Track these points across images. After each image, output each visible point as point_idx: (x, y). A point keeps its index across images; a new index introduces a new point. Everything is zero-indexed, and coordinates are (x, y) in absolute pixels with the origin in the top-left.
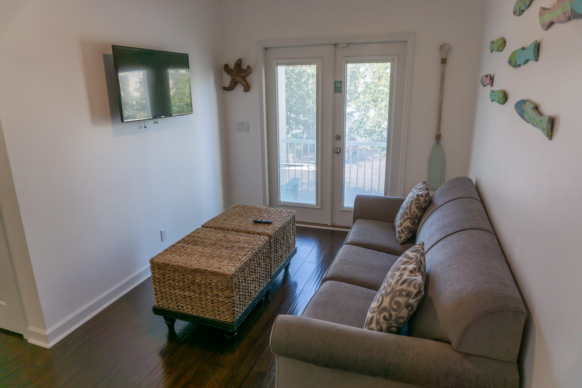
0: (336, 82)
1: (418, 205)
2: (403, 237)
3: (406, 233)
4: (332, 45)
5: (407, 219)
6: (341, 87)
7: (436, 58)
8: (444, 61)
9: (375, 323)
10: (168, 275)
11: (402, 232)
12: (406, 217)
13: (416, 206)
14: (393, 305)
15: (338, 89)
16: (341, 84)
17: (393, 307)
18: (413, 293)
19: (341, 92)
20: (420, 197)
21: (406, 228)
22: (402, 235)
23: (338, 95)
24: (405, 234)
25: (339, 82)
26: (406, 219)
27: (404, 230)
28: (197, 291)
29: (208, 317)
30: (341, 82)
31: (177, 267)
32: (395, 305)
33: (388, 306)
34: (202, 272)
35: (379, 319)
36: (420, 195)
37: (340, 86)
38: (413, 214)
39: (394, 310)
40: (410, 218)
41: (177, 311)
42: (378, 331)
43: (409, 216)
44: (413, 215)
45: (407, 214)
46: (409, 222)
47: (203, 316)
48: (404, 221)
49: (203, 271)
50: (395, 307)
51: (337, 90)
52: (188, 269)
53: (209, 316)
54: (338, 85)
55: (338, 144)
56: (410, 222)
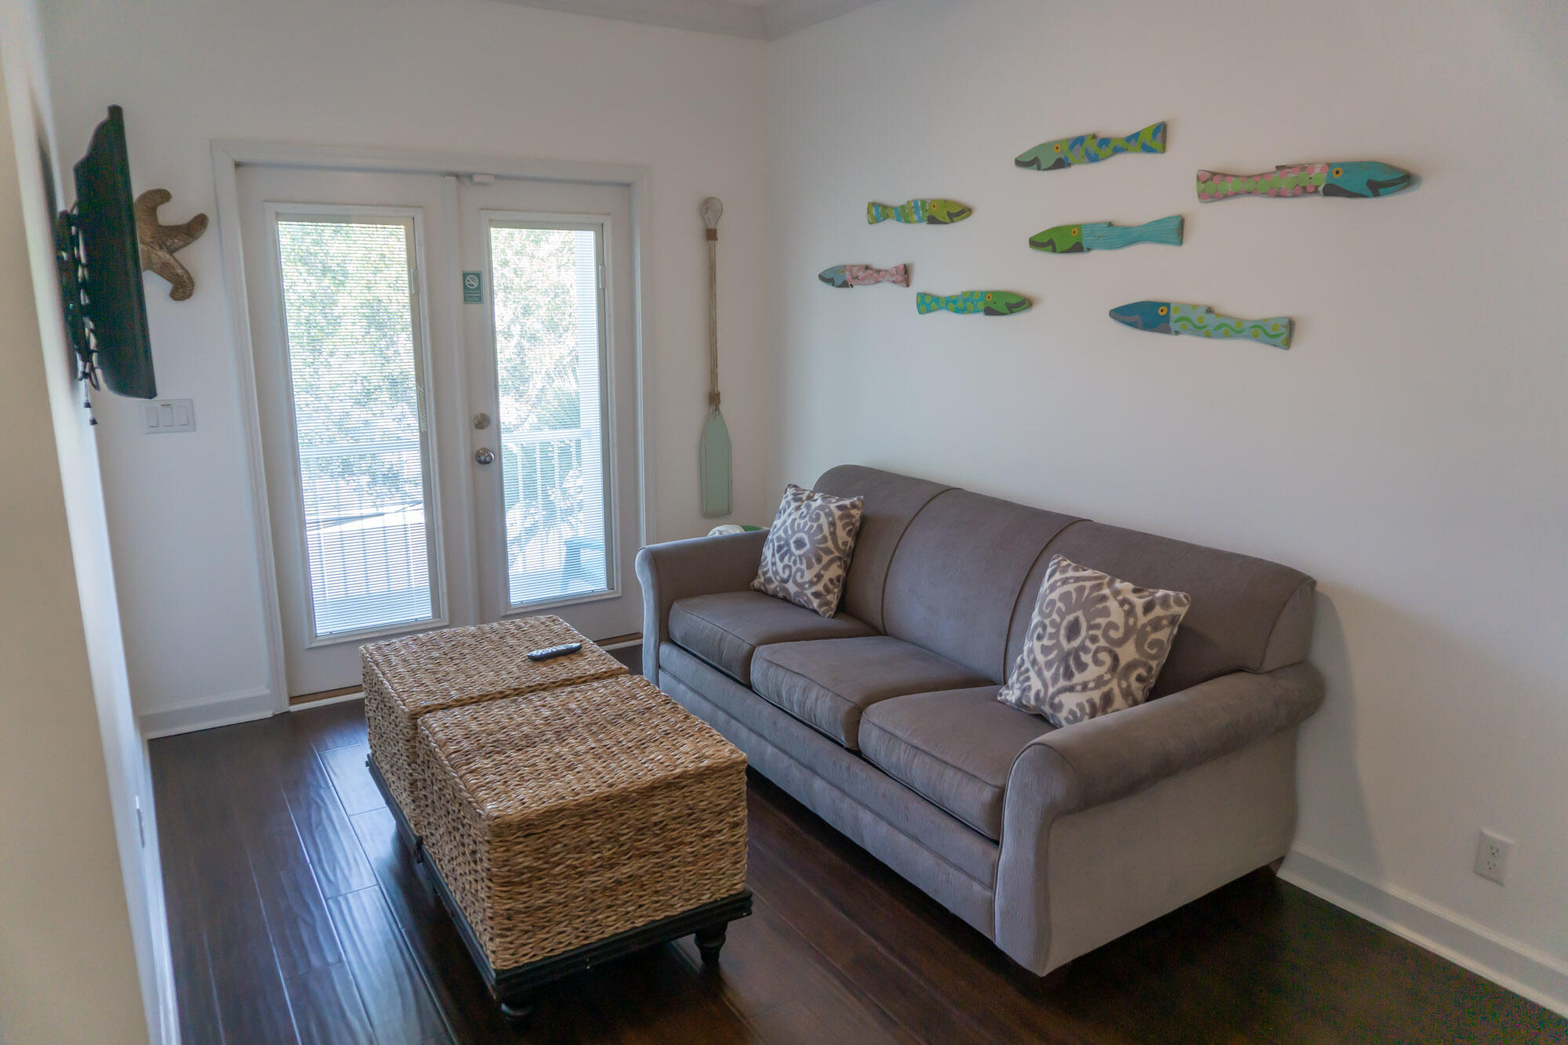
0: (465, 275)
1: (851, 527)
2: (832, 602)
3: (836, 590)
4: (451, 174)
5: (832, 561)
6: (479, 288)
7: (693, 227)
8: (711, 235)
9: (1121, 698)
10: (561, 842)
11: (826, 591)
12: (826, 559)
13: (848, 529)
14: (1149, 651)
15: (471, 291)
16: (479, 279)
17: (1149, 653)
18: (1180, 616)
19: (480, 300)
20: (850, 509)
21: (835, 581)
22: (830, 597)
23: (473, 307)
24: (835, 594)
25: (474, 274)
26: (828, 562)
27: (830, 586)
28: (655, 847)
29: (680, 910)
30: (478, 275)
31: (594, 802)
32: (1152, 649)
33: (1137, 656)
34: (670, 785)
35: (1129, 686)
36: (849, 506)
37: (476, 286)
38: (843, 548)
39: (1154, 657)
40: (840, 559)
41: (584, 946)
42: (1130, 706)
43: (837, 554)
44: (842, 550)
45: (828, 551)
46: (838, 566)
47: (666, 917)
48: (826, 567)
49: (676, 780)
50: (1153, 652)
51: (471, 297)
52: (629, 796)
53: (681, 906)
54: (472, 282)
55: (483, 438)
56: (840, 566)
